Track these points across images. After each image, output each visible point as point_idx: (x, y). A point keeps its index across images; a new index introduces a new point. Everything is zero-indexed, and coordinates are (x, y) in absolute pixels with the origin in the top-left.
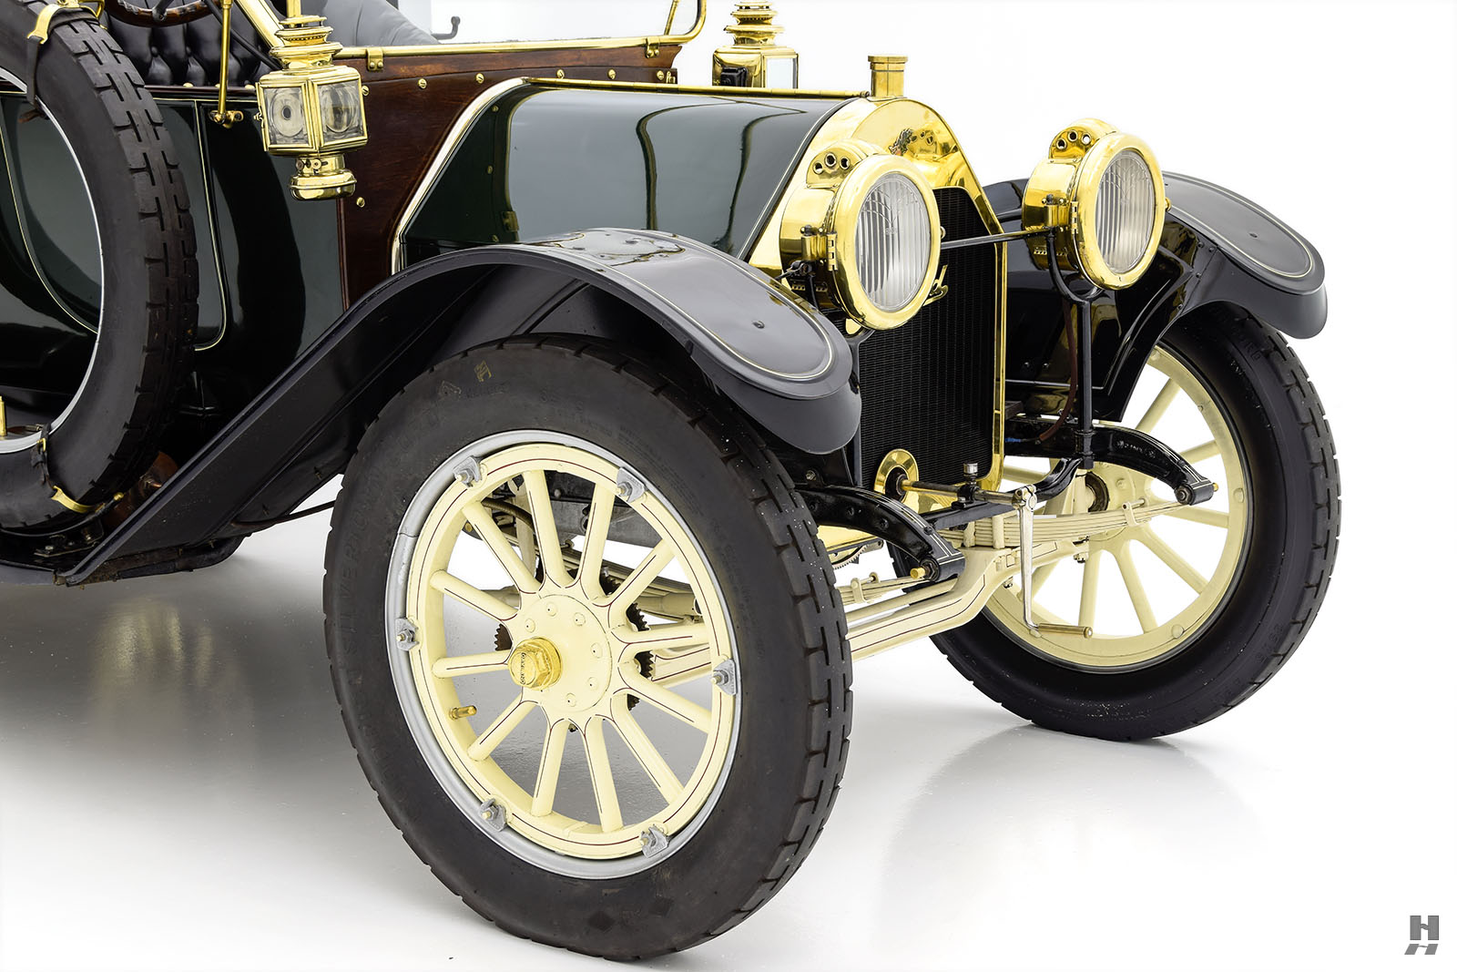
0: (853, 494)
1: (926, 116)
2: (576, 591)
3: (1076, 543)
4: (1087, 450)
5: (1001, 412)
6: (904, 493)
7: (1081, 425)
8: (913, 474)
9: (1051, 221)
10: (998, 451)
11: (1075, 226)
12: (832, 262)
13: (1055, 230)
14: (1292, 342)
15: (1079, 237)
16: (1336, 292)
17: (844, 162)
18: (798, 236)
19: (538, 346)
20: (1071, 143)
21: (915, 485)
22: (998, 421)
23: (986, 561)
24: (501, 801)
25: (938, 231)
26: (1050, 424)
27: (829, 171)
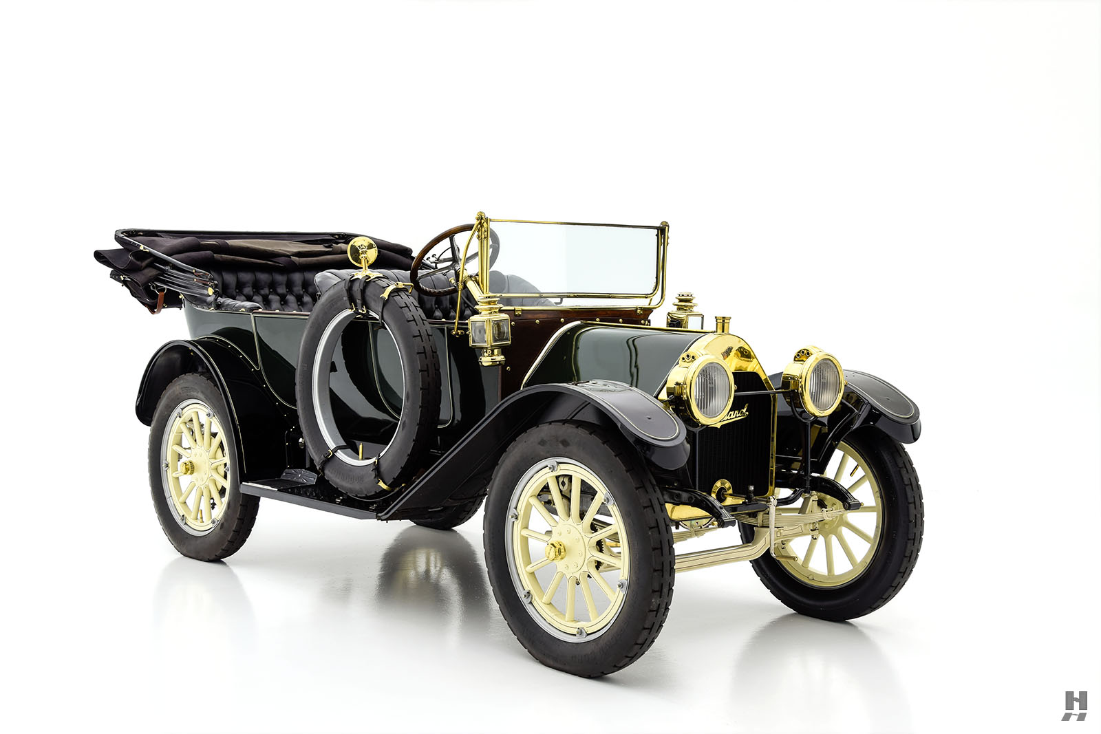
0: (694, 492)
1: (740, 342)
2: (580, 528)
3: (812, 530)
4: (808, 486)
5: (773, 466)
6: (726, 498)
7: (806, 474)
8: (730, 491)
9: (792, 387)
10: (771, 485)
11: (800, 389)
12: (685, 396)
13: (793, 391)
14: (905, 445)
15: (802, 394)
16: (926, 422)
17: (693, 357)
18: (673, 386)
19: (564, 424)
20: (802, 355)
21: (730, 495)
22: (772, 473)
23: (766, 533)
24: (532, 592)
25: (734, 387)
26: (794, 474)
27: (687, 361)
